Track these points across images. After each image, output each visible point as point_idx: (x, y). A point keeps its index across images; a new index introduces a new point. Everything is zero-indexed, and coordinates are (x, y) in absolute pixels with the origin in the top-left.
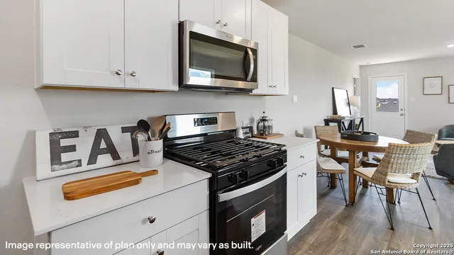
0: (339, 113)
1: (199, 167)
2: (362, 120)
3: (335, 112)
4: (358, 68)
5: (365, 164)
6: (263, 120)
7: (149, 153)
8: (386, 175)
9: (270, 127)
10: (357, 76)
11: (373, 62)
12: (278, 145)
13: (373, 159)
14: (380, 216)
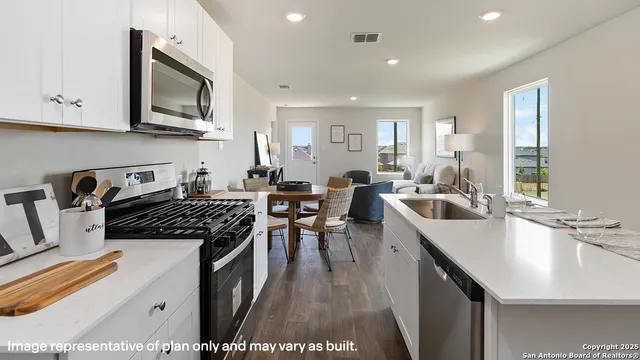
0: (262, 164)
1: (181, 237)
2: (281, 169)
3: (257, 161)
4: (275, 111)
5: (300, 216)
6: (203, 173)
7: (88, 230)
8: (325, 220)
9: (210, 182)
10: (275, 120)
11: (290, 105)
12: (244, 201)
13: (304, 210)
14: (318, 264)
